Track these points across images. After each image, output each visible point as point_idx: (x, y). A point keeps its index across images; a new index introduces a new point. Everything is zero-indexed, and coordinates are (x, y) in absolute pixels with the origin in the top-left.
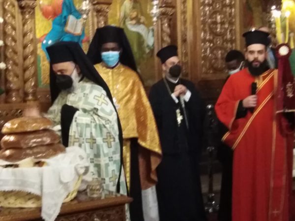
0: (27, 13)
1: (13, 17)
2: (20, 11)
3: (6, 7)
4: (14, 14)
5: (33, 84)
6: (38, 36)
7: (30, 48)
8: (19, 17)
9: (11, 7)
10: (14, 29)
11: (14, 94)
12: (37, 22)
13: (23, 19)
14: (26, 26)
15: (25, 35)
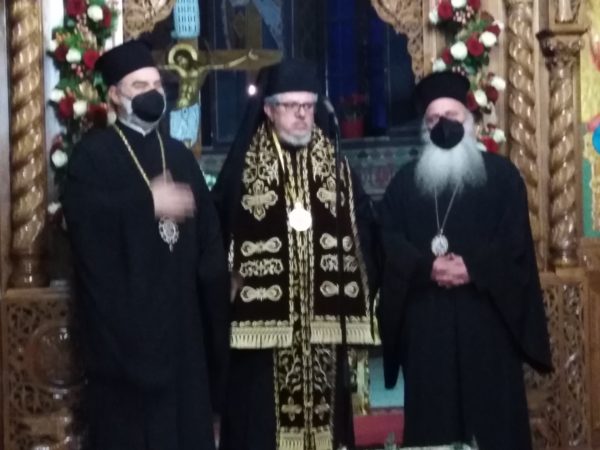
0: (560, 64)
1: (530, 76)
2: (544, 60)
3: (514, 54)
4: (531, 68)
5: (571, 228)
6: (586, 117)
7: (567, 144)
9: (524, 53)
10: (530, 102)
12: (583, 85)
13: (551, 79)
14: (557, 96)
15: (554, 115)
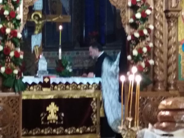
0: (172, 21)
1: (162, 25)
2: (166, 20)
3: (157, 17)
4: (162, 23)
5: (174, 77)
6: (180, 40)
7: (173, 49)
8: (166, 25)
9: (160, 17)
10: (161, 34)
11: (159, 84)
12: (179, 29)
13: (168, 27)
14: (171, 32)
15: (169, 39)
